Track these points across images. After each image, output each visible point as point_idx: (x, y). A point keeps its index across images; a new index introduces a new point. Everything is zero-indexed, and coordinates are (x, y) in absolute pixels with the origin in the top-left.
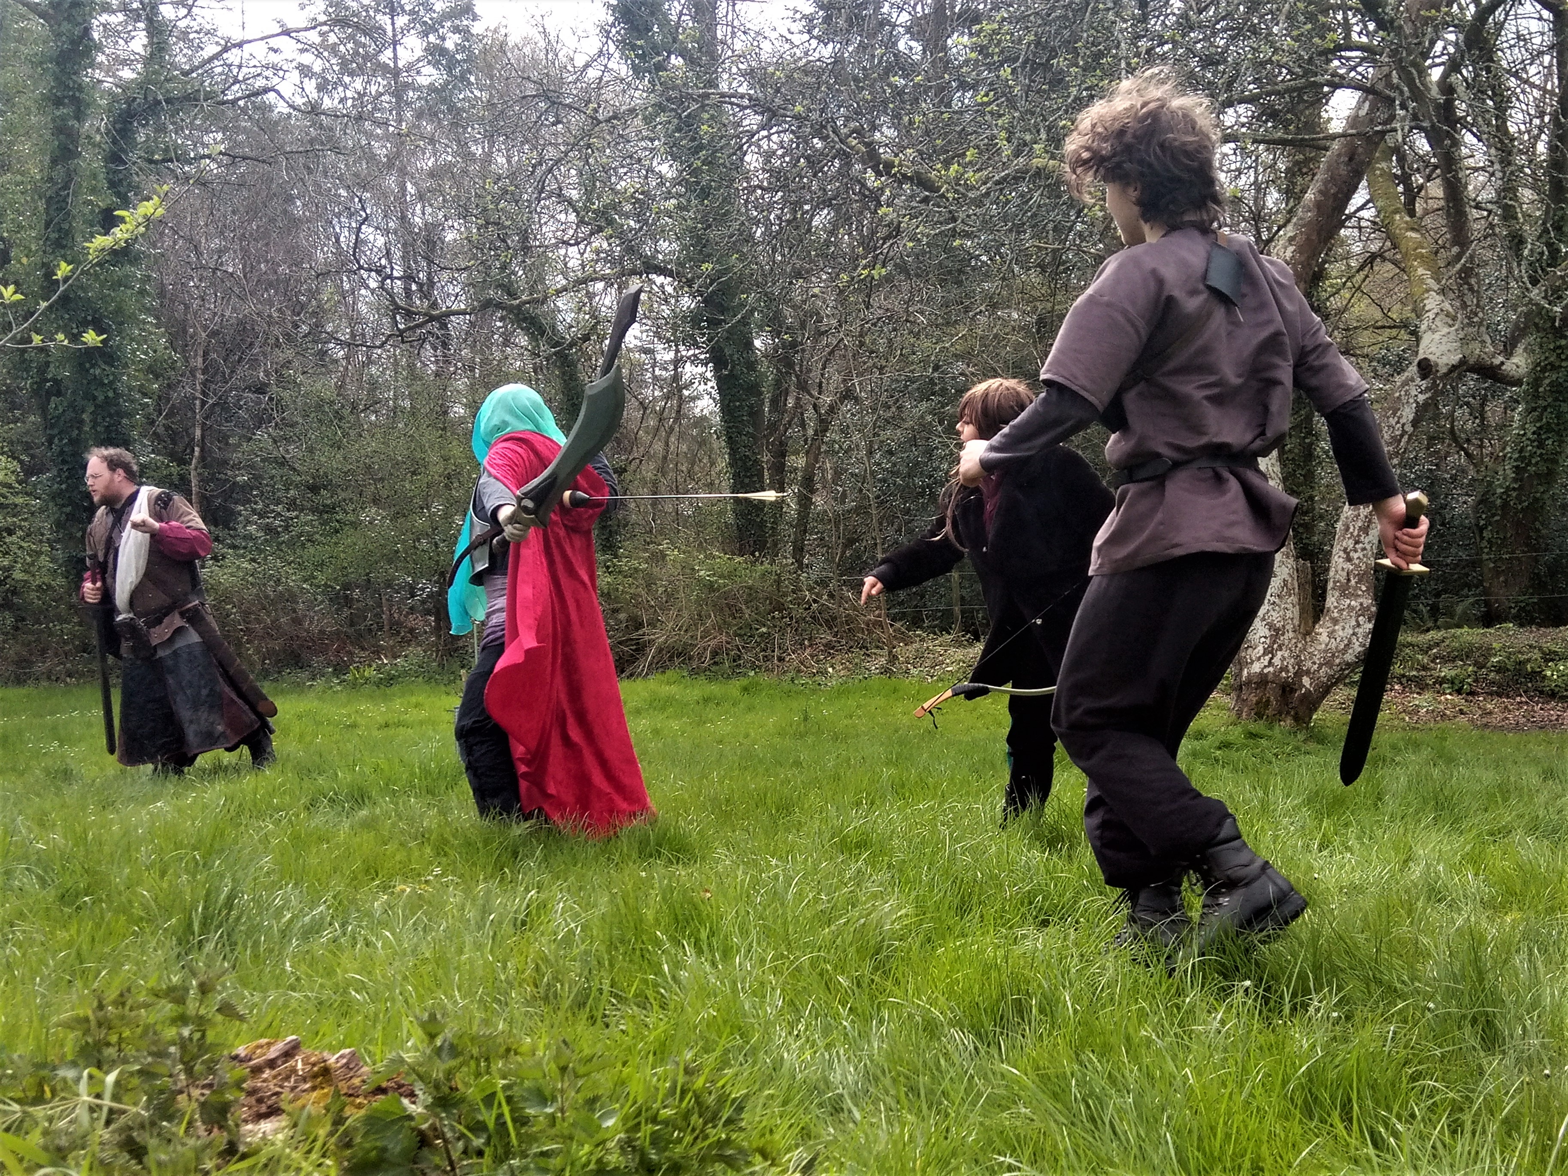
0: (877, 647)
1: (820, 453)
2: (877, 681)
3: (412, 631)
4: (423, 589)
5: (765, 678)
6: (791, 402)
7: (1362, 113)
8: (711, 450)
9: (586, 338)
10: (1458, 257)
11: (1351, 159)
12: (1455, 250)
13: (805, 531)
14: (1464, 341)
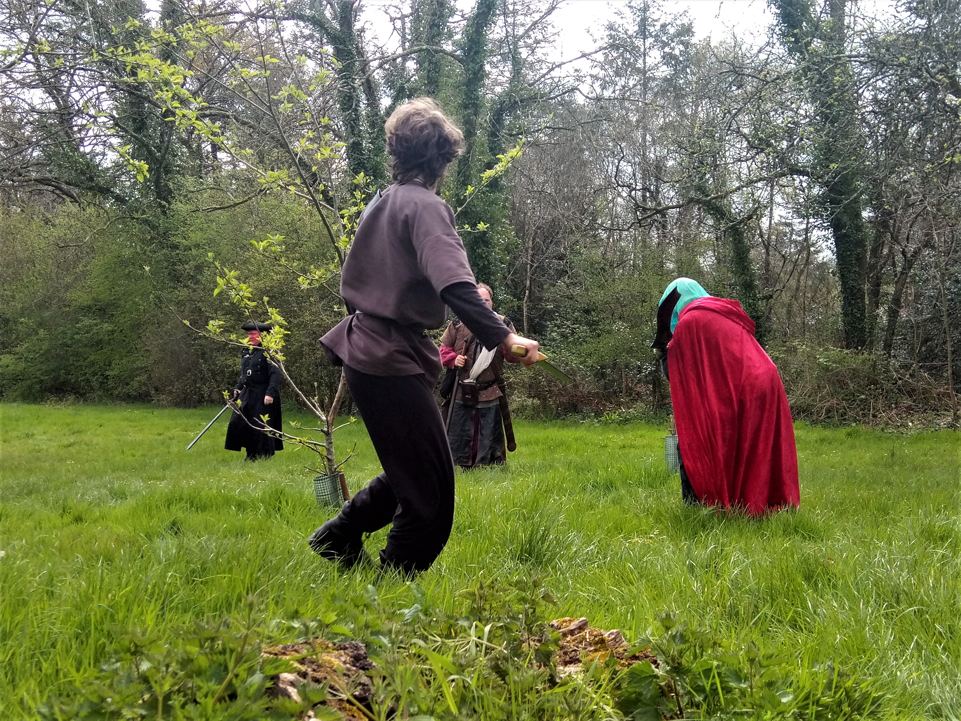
0: (946, 410)
1: (905, 283)
3: (638, 393)
4: (646, 369)
5: (863, 428)
6: (885, 251)
8: (828, 283)
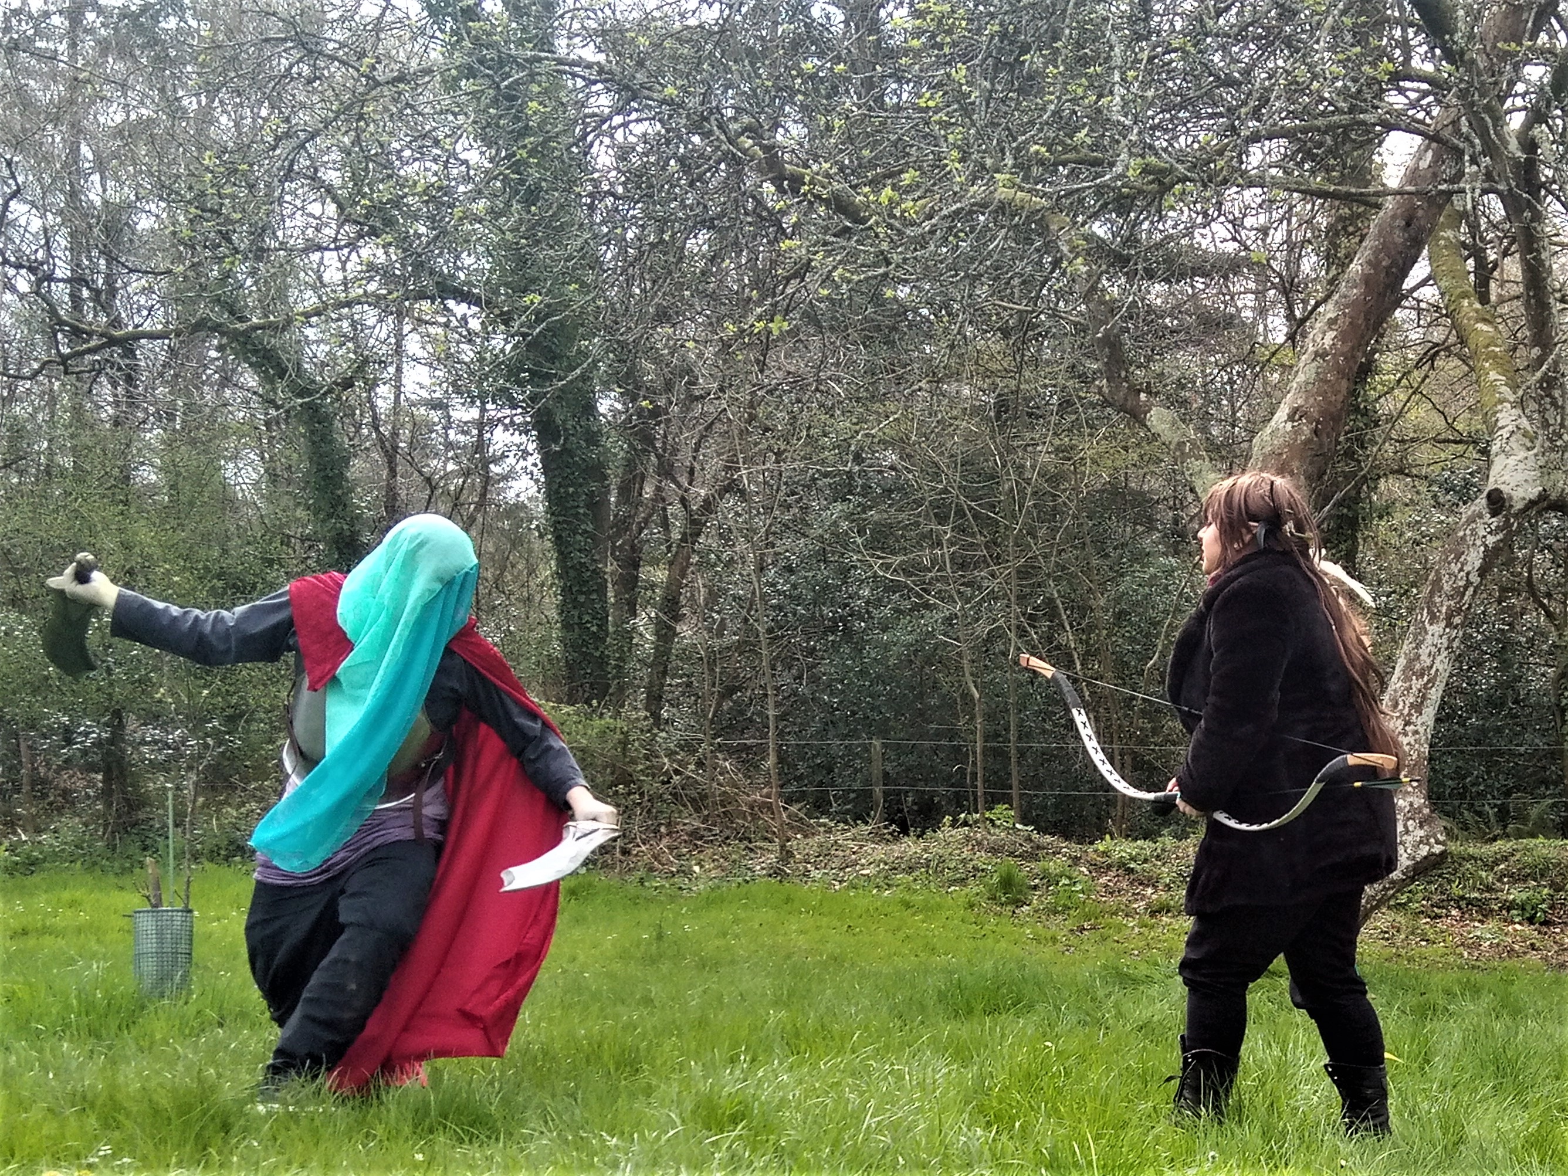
0: (765, 839)
1: (689, 564)
2: (764, 884)
3: (66, 793)
4: (86, 734)
5: (600, 878)
6: (648, 491)
7: (1424, 164)
8: (530, 551)
9: (348, 384)
10: (1540, 361)
11: (1408, 224)
12: (1536, 351)
13: (665, 673)
14: (1545, 470)
